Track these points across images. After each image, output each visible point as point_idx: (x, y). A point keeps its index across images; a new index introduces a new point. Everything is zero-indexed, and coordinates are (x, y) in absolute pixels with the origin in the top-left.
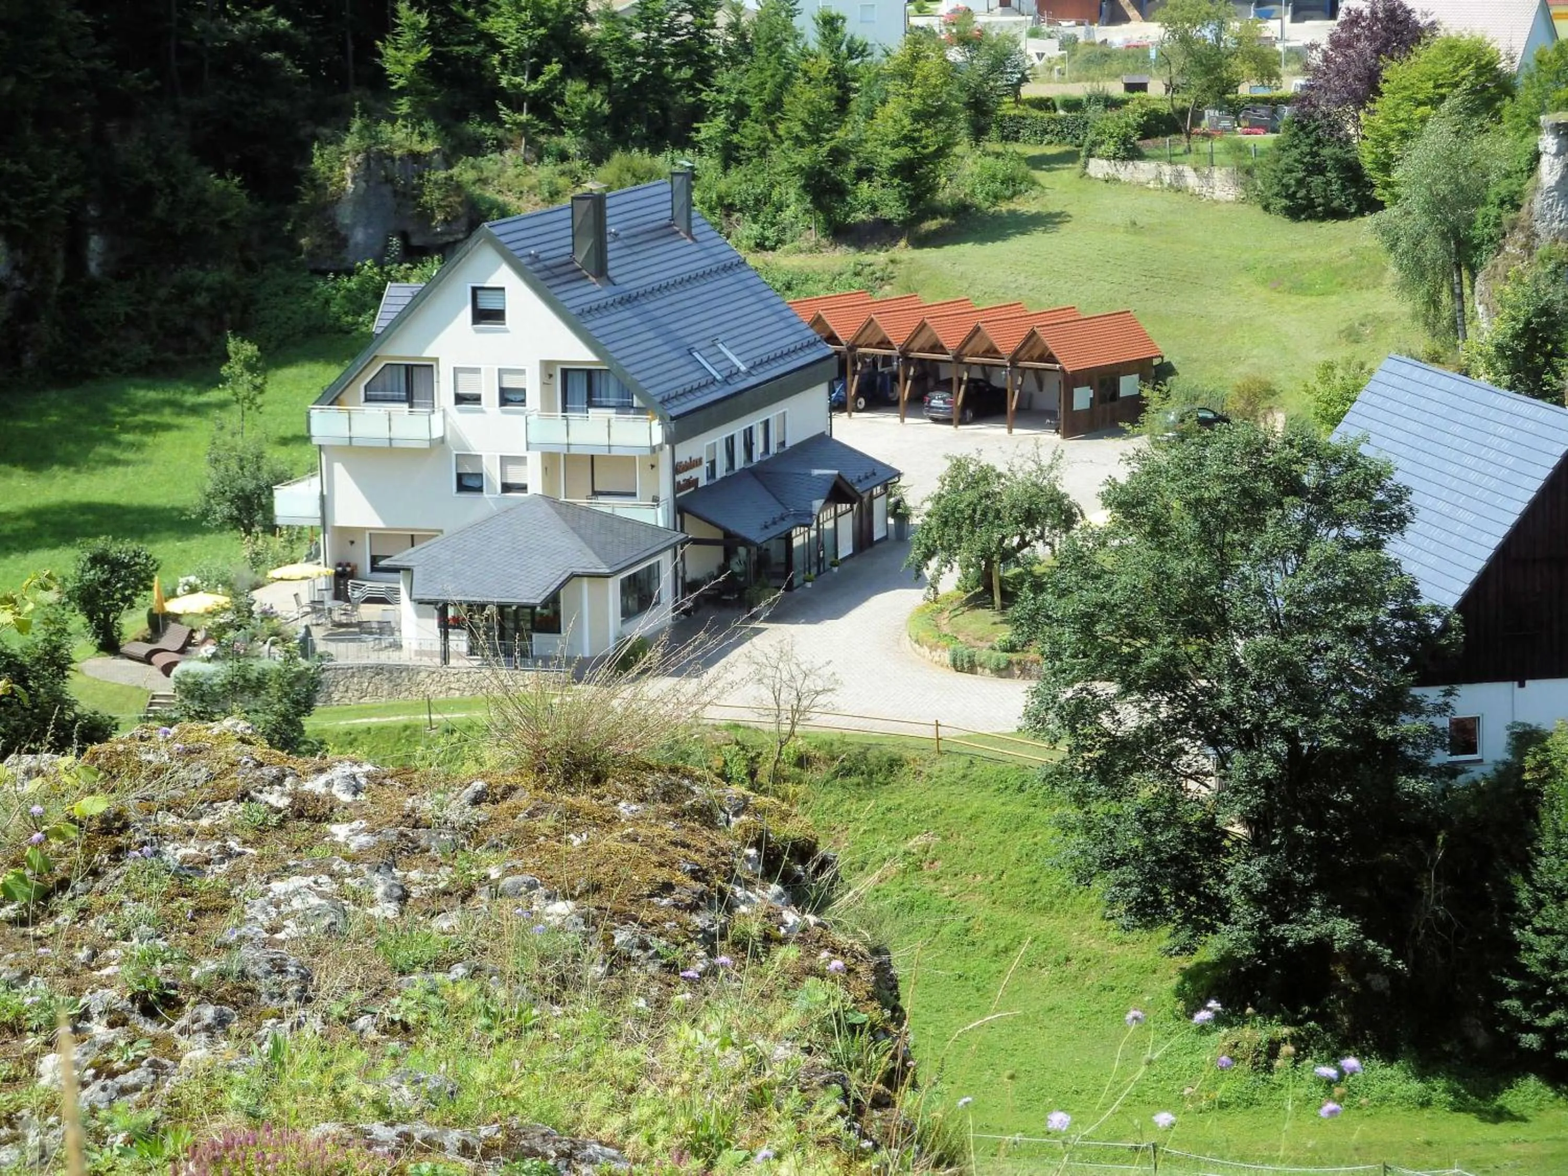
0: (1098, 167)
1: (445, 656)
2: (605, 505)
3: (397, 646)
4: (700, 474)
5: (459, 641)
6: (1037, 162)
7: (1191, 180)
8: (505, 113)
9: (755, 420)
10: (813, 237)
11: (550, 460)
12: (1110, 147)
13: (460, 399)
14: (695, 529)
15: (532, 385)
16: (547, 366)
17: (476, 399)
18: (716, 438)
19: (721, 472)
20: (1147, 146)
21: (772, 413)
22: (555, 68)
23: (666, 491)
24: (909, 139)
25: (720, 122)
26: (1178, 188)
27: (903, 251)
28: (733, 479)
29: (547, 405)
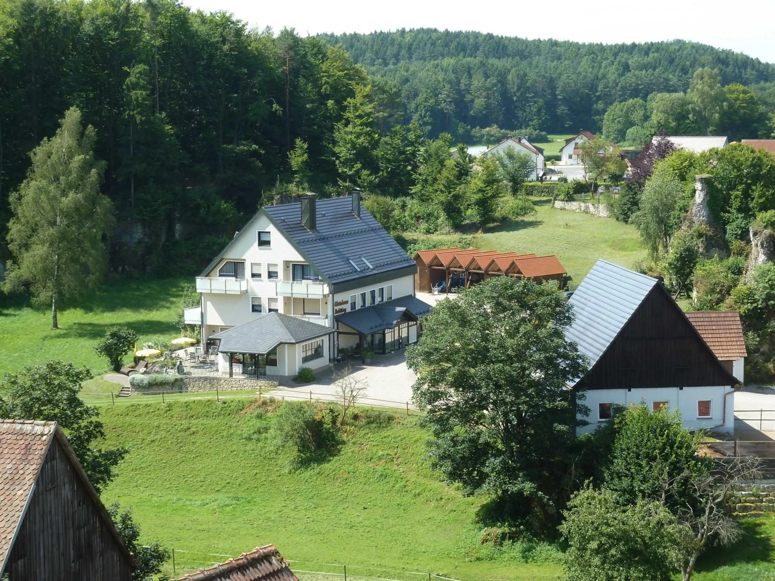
0: (558, 204)
1: (231, 374)
2: (307, 318)
3: (217, 370)
4: (348, 308)
5: (238, 369)
6: (536, 203)
7: (592, 209)
8: (340, 182)
9: (376, 288)
10: (447, 229)
11: (287, 300)
12: (562, 197)
13: (253, 275)
14: (343, 328)
15: (280, 270)
16: (287, 263)
17: (259, 275)
18: (357, 293)
19: (358, 307)
20: (575, 196)
21: (385, 285)
22: (359, 165)
23: (330, 313)
24: (481, 191)
25: (419, 187)
26: (586, 212)
27: (480, 235)
28: (364, 309)
29: (286, 277)
